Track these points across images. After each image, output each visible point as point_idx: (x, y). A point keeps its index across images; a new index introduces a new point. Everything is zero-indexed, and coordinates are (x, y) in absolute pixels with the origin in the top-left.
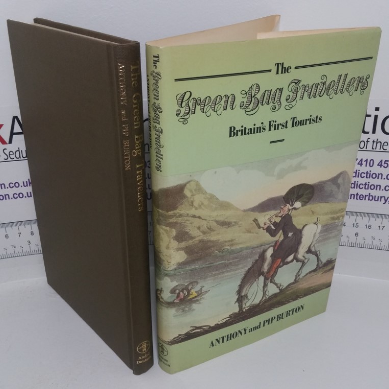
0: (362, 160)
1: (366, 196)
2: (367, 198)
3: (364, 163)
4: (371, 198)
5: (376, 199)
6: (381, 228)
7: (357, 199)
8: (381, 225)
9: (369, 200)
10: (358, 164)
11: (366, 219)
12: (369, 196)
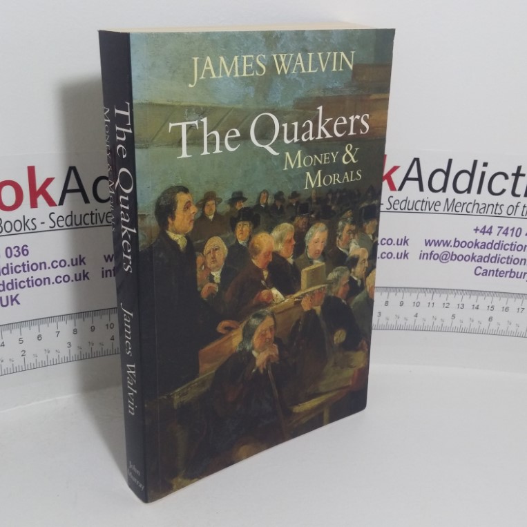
0: (507, 229)
1: (507, 272)
2: (508, 274)
3: (510, 232)
4: (513, 274)
5: (519, 276)
6: (520, 310)
7: (496, 276)
8: (520, 307)
9: (510, 277)
10: (503, 233)
11: (504, 300)
12: (511, 272)
